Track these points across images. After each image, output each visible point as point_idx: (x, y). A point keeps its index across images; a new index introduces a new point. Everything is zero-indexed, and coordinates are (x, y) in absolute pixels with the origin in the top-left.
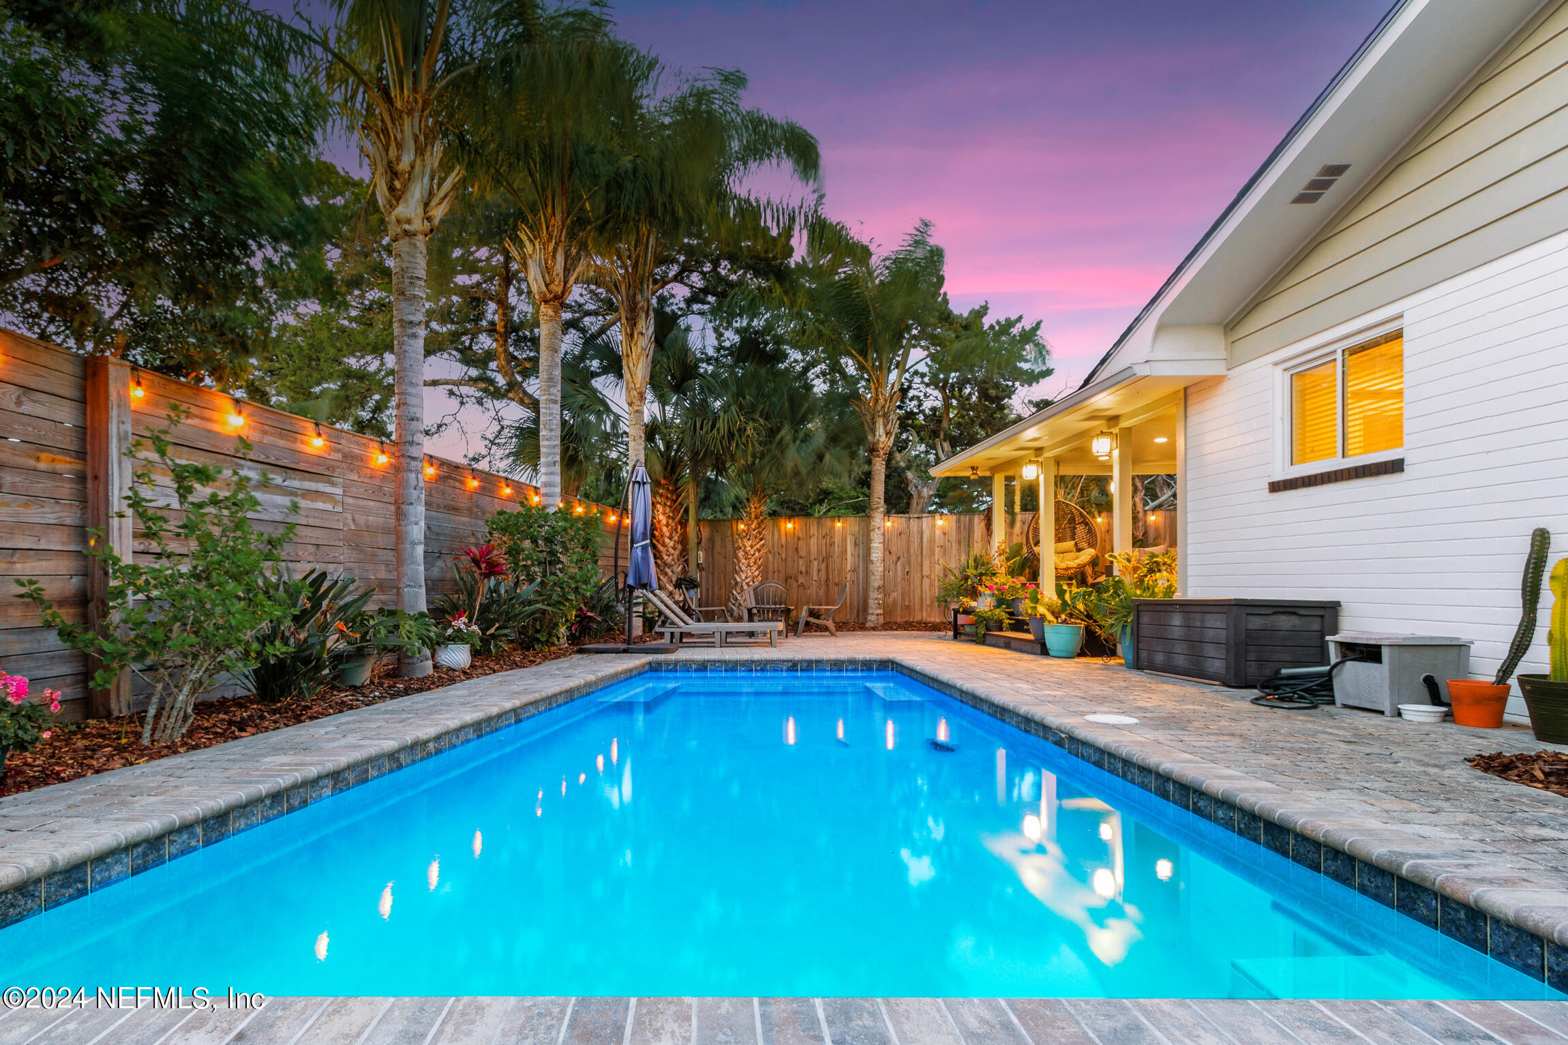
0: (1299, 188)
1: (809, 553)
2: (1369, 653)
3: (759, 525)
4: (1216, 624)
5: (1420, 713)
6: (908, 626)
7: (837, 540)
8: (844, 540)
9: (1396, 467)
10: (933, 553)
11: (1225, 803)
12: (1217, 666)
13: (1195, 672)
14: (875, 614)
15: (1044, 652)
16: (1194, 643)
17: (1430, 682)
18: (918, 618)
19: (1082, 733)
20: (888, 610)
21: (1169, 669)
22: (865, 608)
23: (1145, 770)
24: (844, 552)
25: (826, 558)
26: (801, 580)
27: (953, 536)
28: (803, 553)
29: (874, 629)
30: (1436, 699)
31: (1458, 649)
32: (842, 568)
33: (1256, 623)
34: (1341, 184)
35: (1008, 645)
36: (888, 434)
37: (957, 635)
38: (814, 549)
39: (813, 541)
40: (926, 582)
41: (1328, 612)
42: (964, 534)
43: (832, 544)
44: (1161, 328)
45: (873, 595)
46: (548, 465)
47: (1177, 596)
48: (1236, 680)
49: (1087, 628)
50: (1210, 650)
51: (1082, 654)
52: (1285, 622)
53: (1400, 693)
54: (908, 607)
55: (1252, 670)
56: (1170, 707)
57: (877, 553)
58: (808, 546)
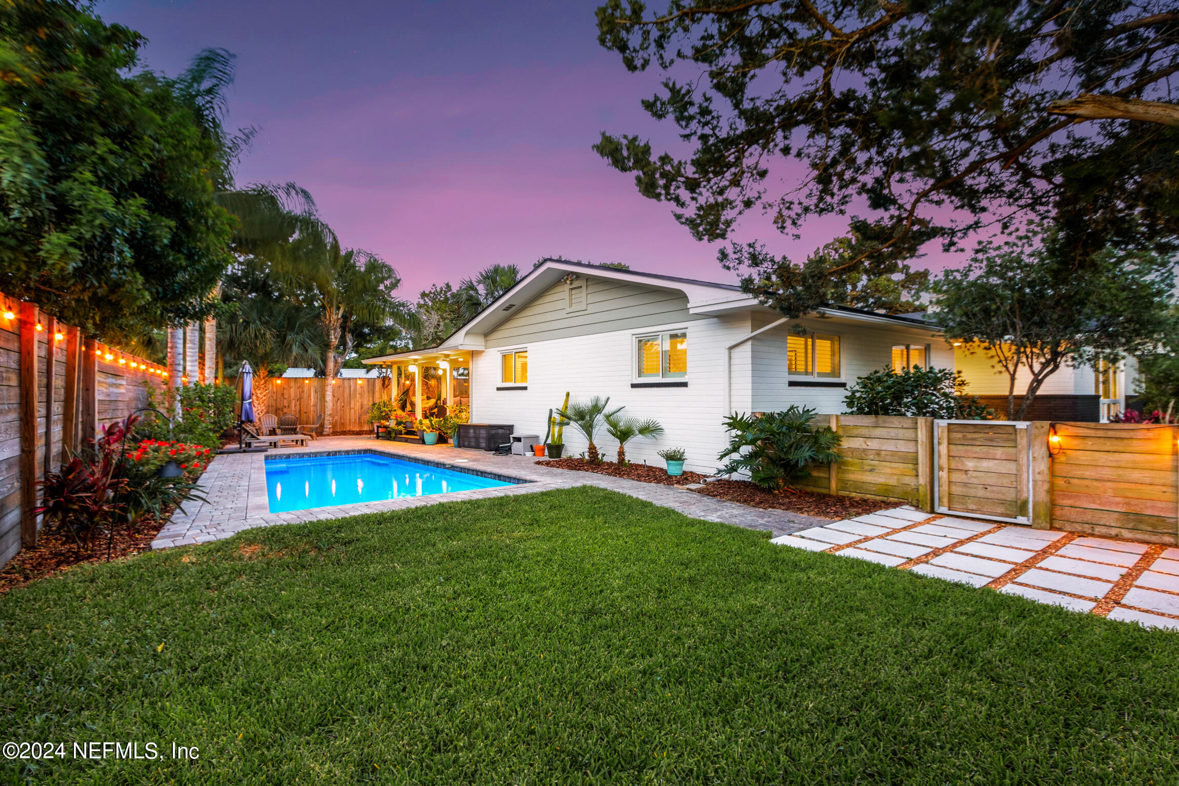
0: (504, 307)
1: (290, 396)
2: (518, 439)
3: (265, 382)
4: (483, 433)
5: (529, 454)
6: (344, 433)
7: (306, 389)
8: (310, 389)
9: (525, 388)
10: (355, 396)
11: (491, 474)
12: (483, 445)
13: (478, 447)
14: (328, 428)
15: (424, 442)
16: (477, 438)
17: (531, 446)
18: (348, 429)
19: (456, 464)
20: (334, 425)
21: (470, 447)
22: (322, 426)
23: (473, 470)
24: (310, 396)
25: (300, 399)
26: (285, 410)
27: (366, 389)
28: (286, 396)
29: (328, 435)
30: (533, 451)
31: (537, 437)
32: (308, 404)
33: (493, 432)
34: (513, 308)
35: (406, 441)
36: (336, 338)
37: (378, 437)
38: (293, 394)
39: (292, 391)
40: (352, 411)
41: (510, 428)
42: (371, 387)
43: (303, 392)
44: (467, 334)
45: (327, 418)
46: (192, 361)
47: (469, 423)
48: (489, 449)
49: (440, 434)
50: (482, 440)
51: (437, 443)
52: (500, 431)
53: (525, 450)
54: (343, 424)
55: (492, 445)
56: (474, 457)
57: (329, 397)
58: (289, 392)
